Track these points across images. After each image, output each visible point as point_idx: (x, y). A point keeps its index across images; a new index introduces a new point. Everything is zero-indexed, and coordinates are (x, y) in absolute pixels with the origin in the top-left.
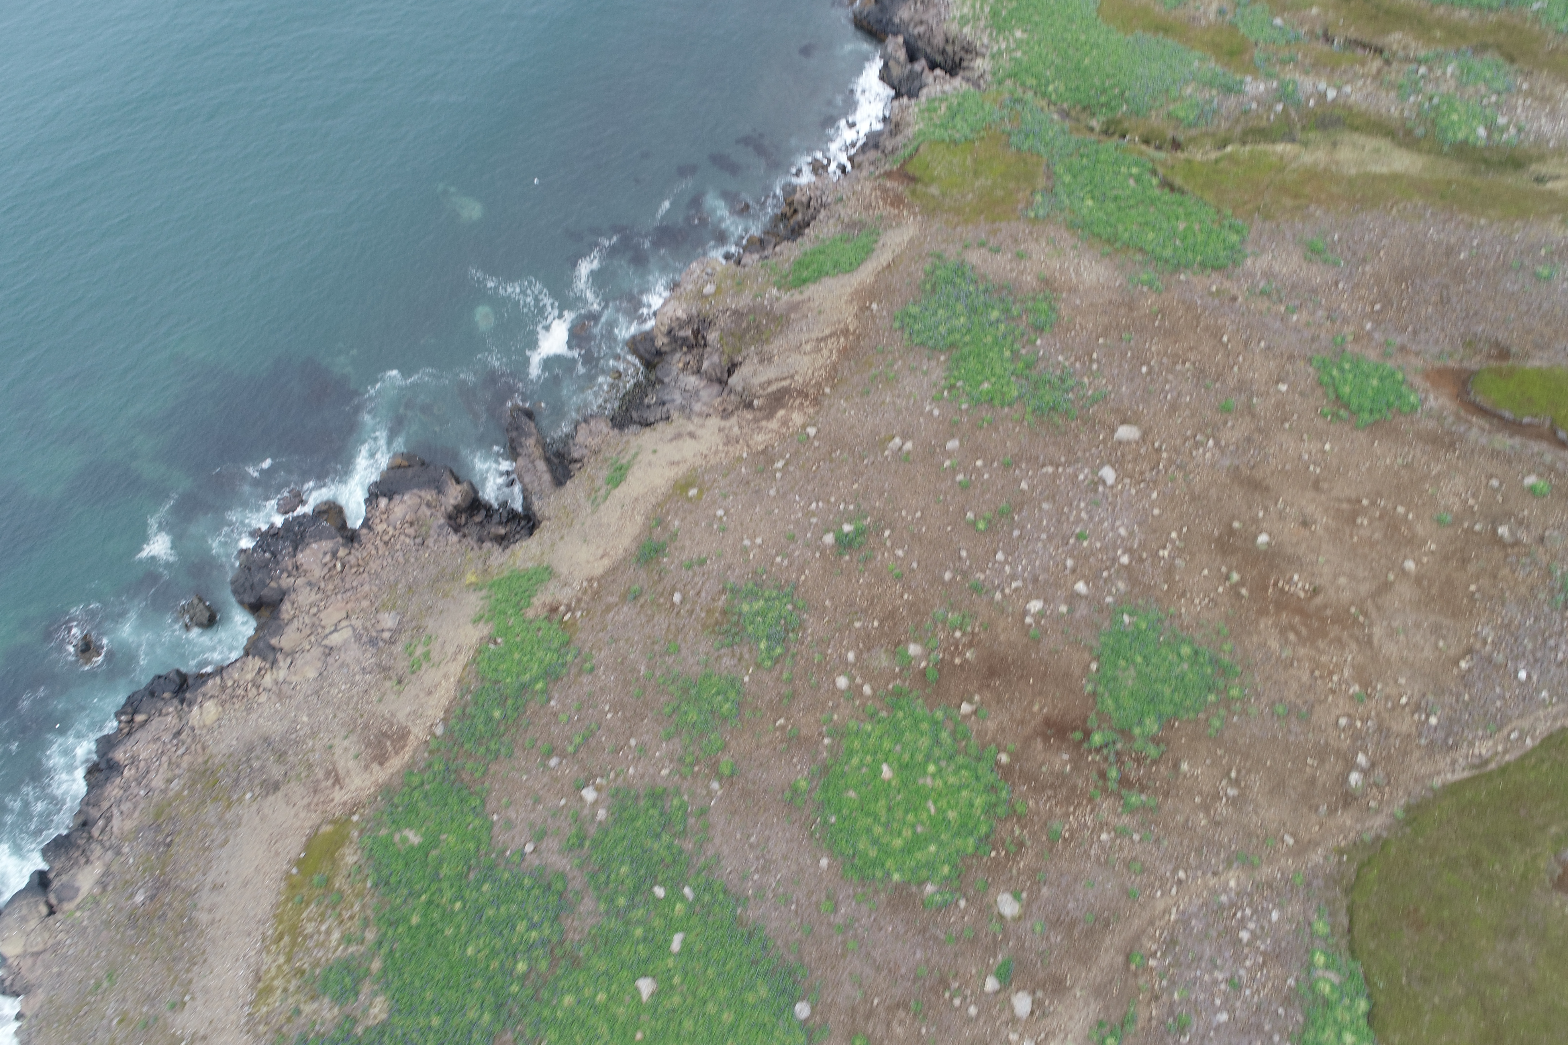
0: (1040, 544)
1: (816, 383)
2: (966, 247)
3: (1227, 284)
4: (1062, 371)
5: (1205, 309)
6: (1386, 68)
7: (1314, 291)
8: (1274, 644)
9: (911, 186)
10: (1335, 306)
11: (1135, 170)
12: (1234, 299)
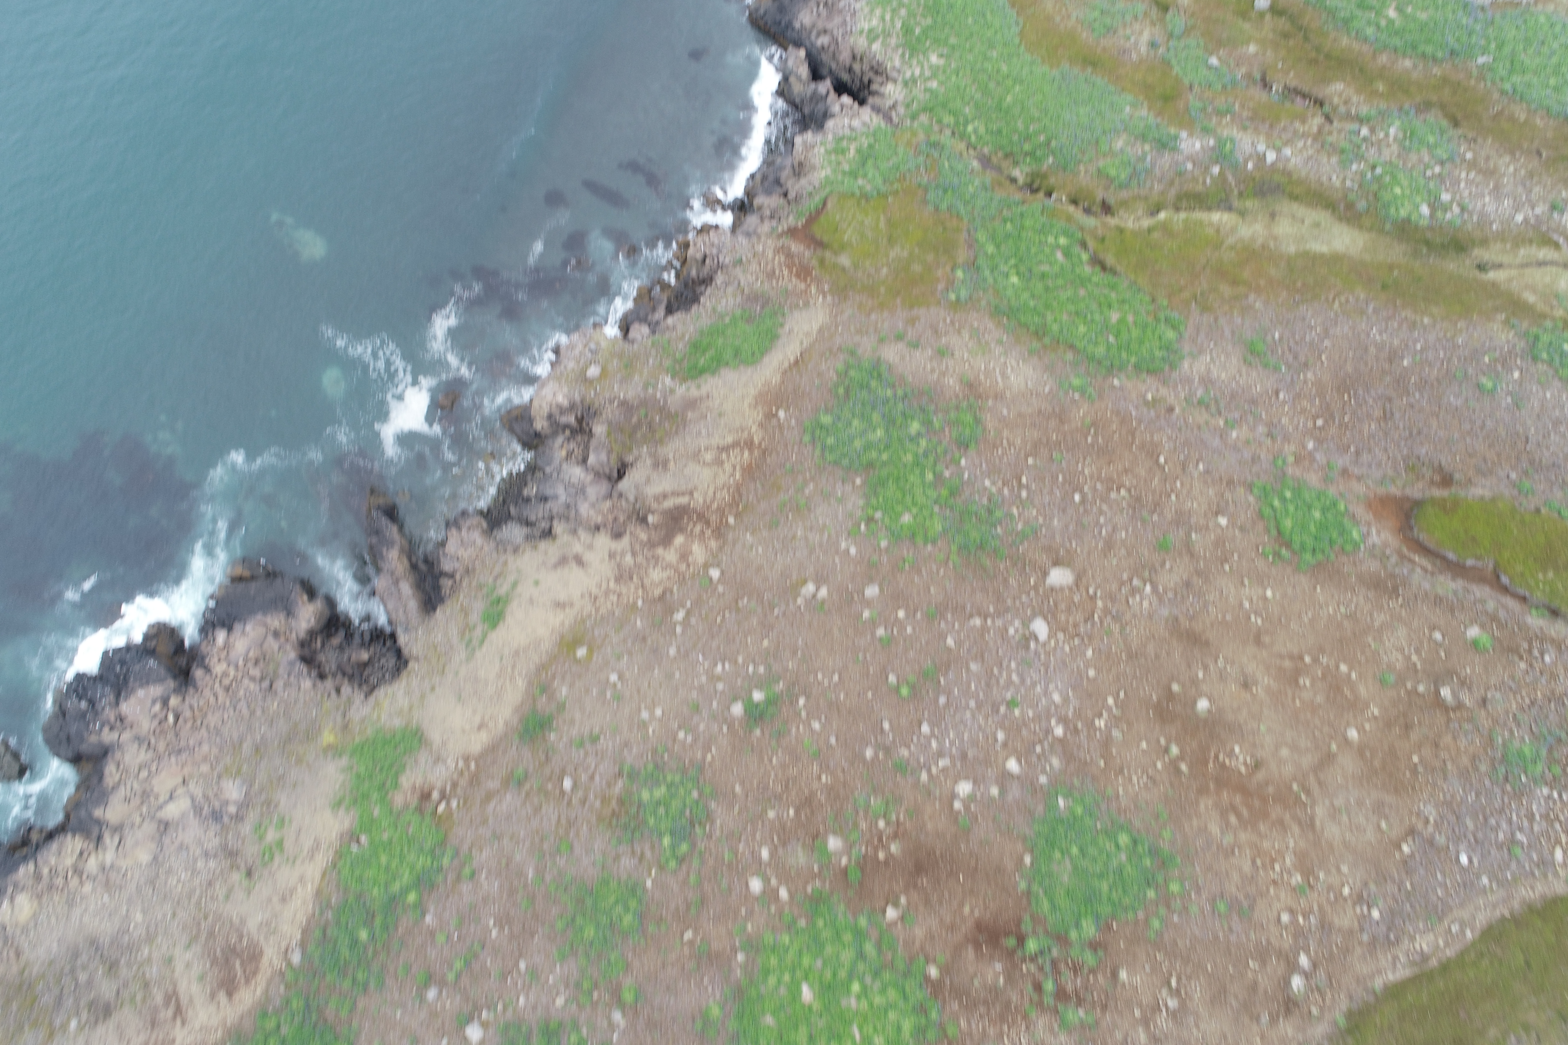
0: (968, 714)
1: (718, 508)
2: (881, 341)
3: (1163, 391)
4: (990, 500)
5: (1140, 422)
6: (1327, 127)
7: (1253, 402)
8: (1215, 829)
9: (819, 252)
10: (1275, 421)
11: (1062, 241)
12: (1171, 410)
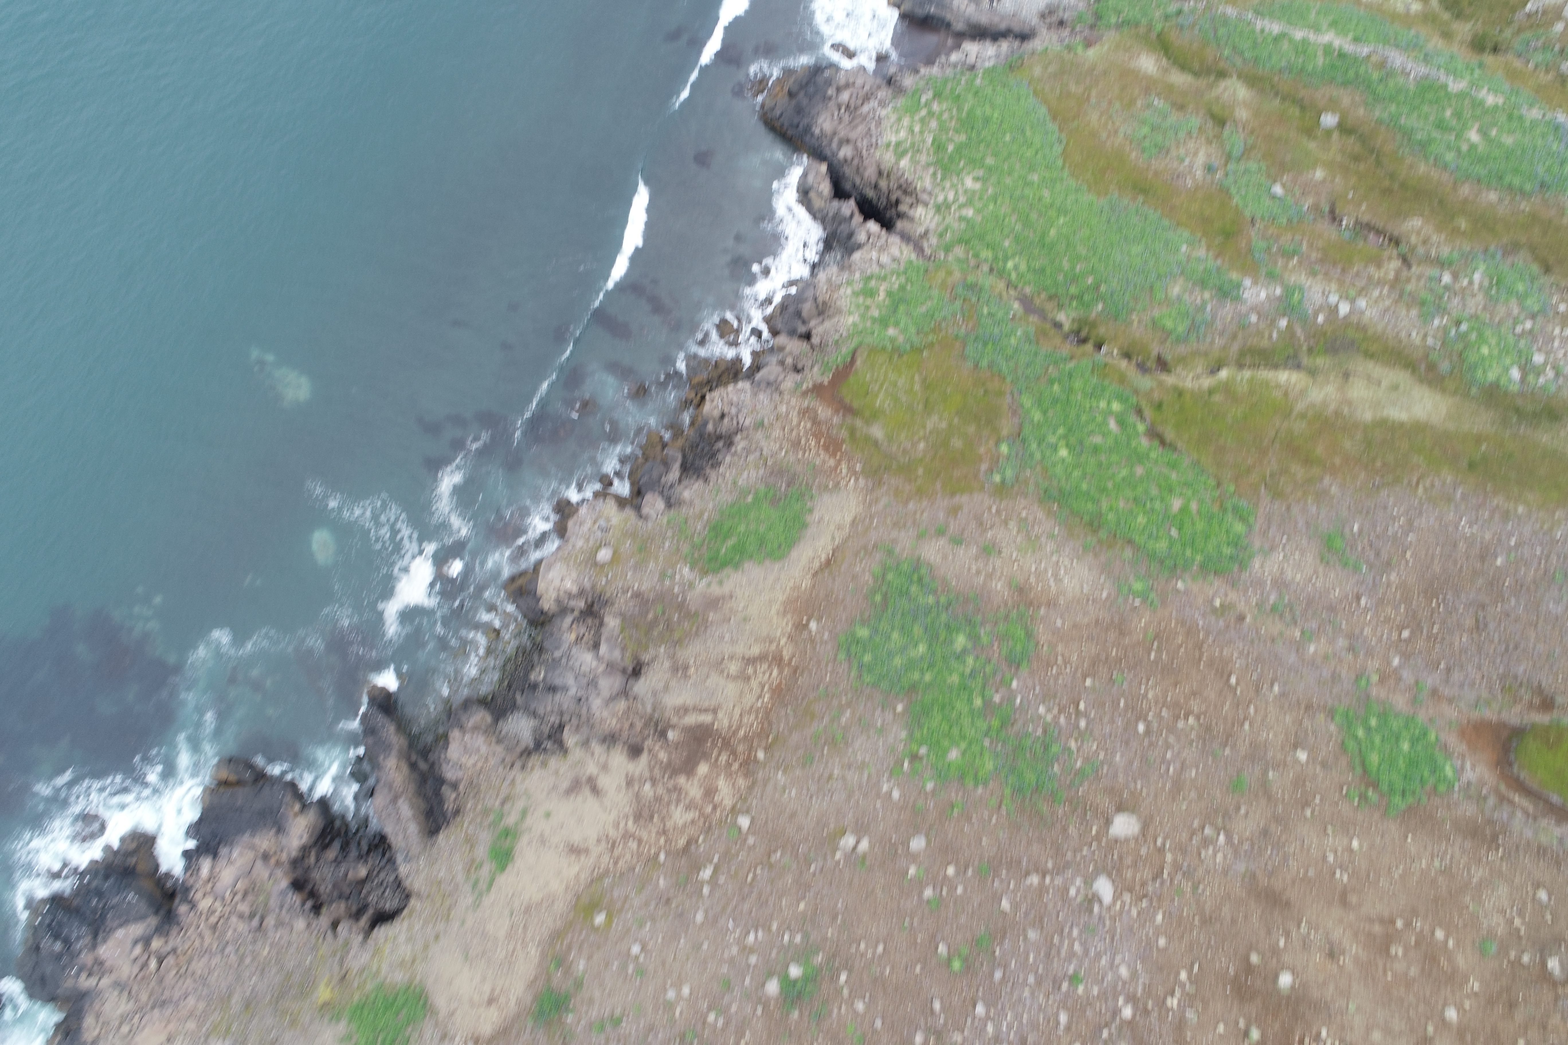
0: (1027, 993)
1: (745, 737)
2: (920, 536)
3: (1233, 596)
4: (1045, 732)
5: (1207, 634)
6: (1405, 273)
7: (1332, 609)
9: (849, 420)
10: (1357, 631)
11: (1116, 406)
12: (1241, 618)
